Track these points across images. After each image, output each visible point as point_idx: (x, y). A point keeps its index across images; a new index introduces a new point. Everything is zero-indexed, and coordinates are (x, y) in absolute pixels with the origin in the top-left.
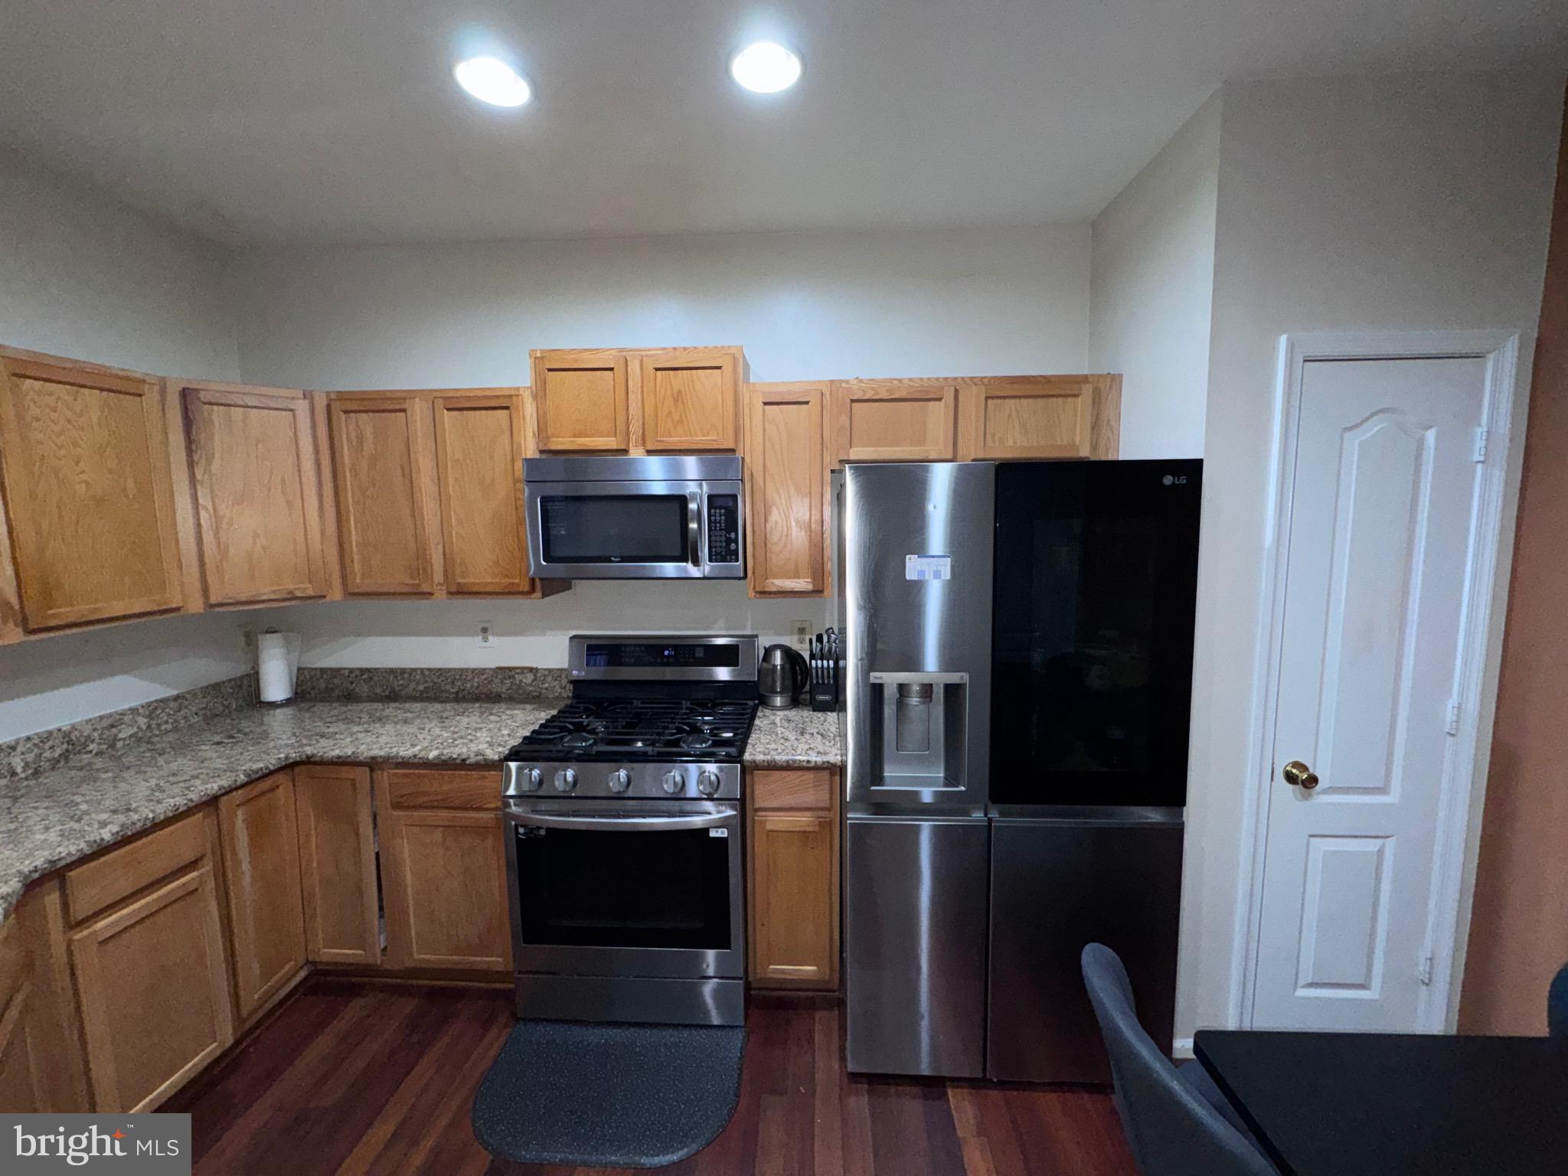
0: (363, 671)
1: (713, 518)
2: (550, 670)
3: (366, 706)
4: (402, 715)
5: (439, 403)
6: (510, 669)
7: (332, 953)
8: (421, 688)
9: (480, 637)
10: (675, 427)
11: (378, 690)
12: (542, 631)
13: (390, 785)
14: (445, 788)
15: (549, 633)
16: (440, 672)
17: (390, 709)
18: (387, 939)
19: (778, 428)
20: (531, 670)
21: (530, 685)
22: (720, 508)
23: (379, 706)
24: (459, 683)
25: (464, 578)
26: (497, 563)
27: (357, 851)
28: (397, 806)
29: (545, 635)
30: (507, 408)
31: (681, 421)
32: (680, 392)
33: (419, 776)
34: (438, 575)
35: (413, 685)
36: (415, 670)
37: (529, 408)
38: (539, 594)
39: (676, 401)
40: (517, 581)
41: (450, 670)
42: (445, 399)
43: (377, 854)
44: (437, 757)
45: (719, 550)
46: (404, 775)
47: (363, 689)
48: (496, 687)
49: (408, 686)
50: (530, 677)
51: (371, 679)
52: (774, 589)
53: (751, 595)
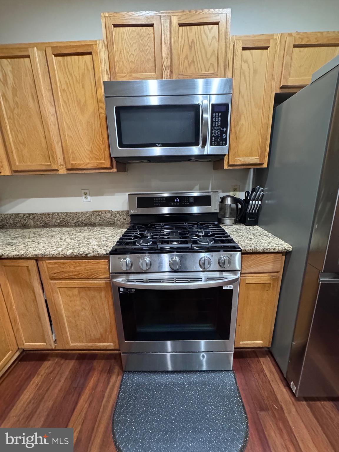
0: (30, 215)
1: (214, 119)
2: (118, 212)
3: (34, 230)
4: (50, 233)
5: (49, 51)
6: (99, 211)
7: (28, 345)
8: (58, 221)
9: (84, 197)
10: (190, 65)
11: (38, 223)
12: (112, 193)
13: (48, 268)
14: (78, 268)
15: (116, 194)
16: (67, 214)
17: (45, 231)
18: (55, 336)
19: (249, 66)
20: (109, 211)
21: (109, 218)
22: (219, 113)
23: (40, 230)
24: (76, 219)
25: (74, 160)
26: (92, 152)
27: (35, 300)
28: (52, 279)
29: (114, 195)
30: (90, 53)
31: (193, 62)
32: (193, 41)
33: (63, 263)
34: (60, 161)
35: (54, 220)
36: (55, 213)
37: (103, 54)
38: (115, 170)
39: (190, 47)
40: (104, 161)
41: (71, 213)
42: (53, 48)
43: (46, 301)
44: (72, 254)
45: (216, 138)
46: (55, 263)
47: (31, 222)
48: (93, 220)
49: (52, 221)
50: (109, 215)
51: (34, 218)
52: (239, 163)
53: (226, 167)
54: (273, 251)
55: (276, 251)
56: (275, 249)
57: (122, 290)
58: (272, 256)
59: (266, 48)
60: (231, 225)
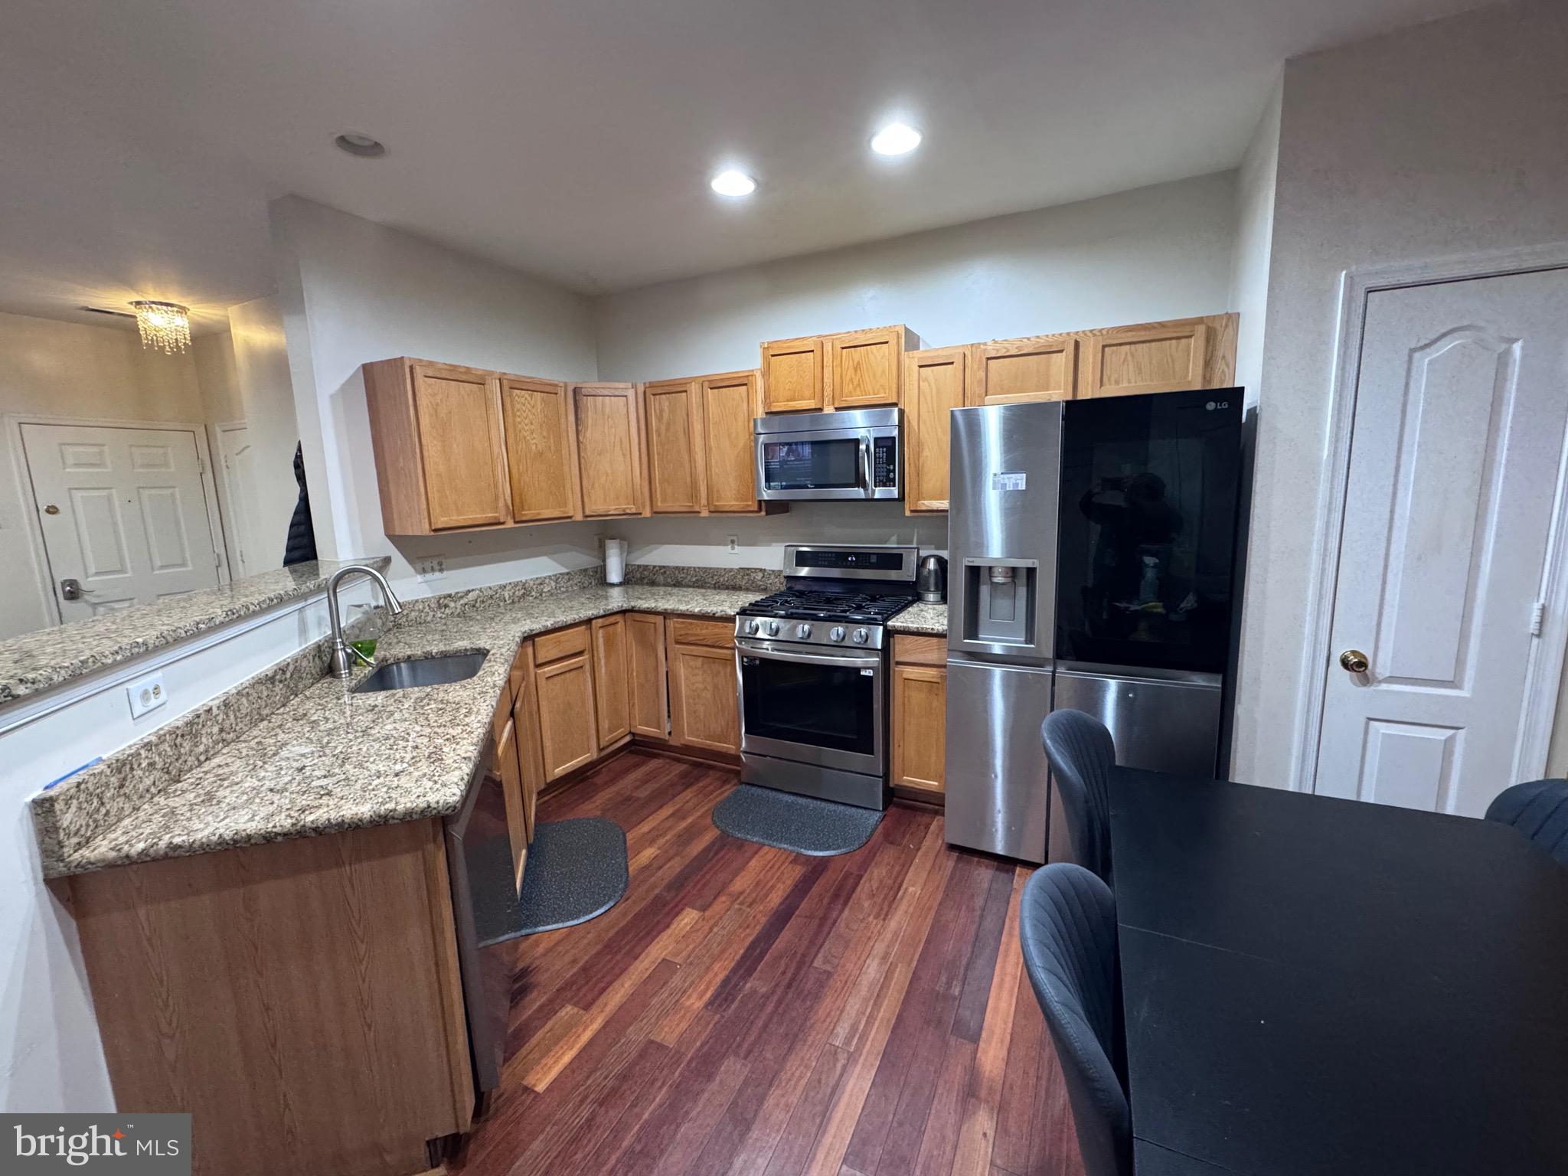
0: (661, 567)
1: (877, 455)
2: (773, 571)
3: (663, 588)
4: (681, 593)
5: (706, 385)
6: (748, 569)
7: (642, 729)
8: (694, 579)
9: (730, 547)
10: (855, 389)
11: (669, 580)
12: (768, 543)
13: (674, 628)
14: (704, 632)
15: (774, 544)
16: (706, 570)
17: (675, 590)
18: (671, 727)
19: (929, 385)
20: (761, 570)
21: (761, 581)
22: (883, 447)
23: (670, 589)
24: (716, 578)
25: (718, 501)
26: (739, 491)
27: (657, 667)
28: (678, 642)
29: (770, 546)
30: (745, 384)
31: (859, 385)
32: (858, 363)
33: (691, 624)
34: (704, 501)
35: (689, 577)
36: (690, 568)
37: (760, 383)
38: (763, 513)
39: (856, 370)
40: (750, 503)
41: (711, 569)
42: (709, 381)
43: (667, 672)
44: (700, 611)
45: (881, 479)
46: (682, 622)
47: (661, 579)
48: (738, 582)
49: (686, 578)
50: (761, 575)
51: (665, 572)
52: (924, 508)
53: (908, 513)
54: (930, 631)
55: (935, 632)
56: (932, 629)
57: (745, 660)
58: (935, 640)
59: (952, 363)
60: (936, 603)
